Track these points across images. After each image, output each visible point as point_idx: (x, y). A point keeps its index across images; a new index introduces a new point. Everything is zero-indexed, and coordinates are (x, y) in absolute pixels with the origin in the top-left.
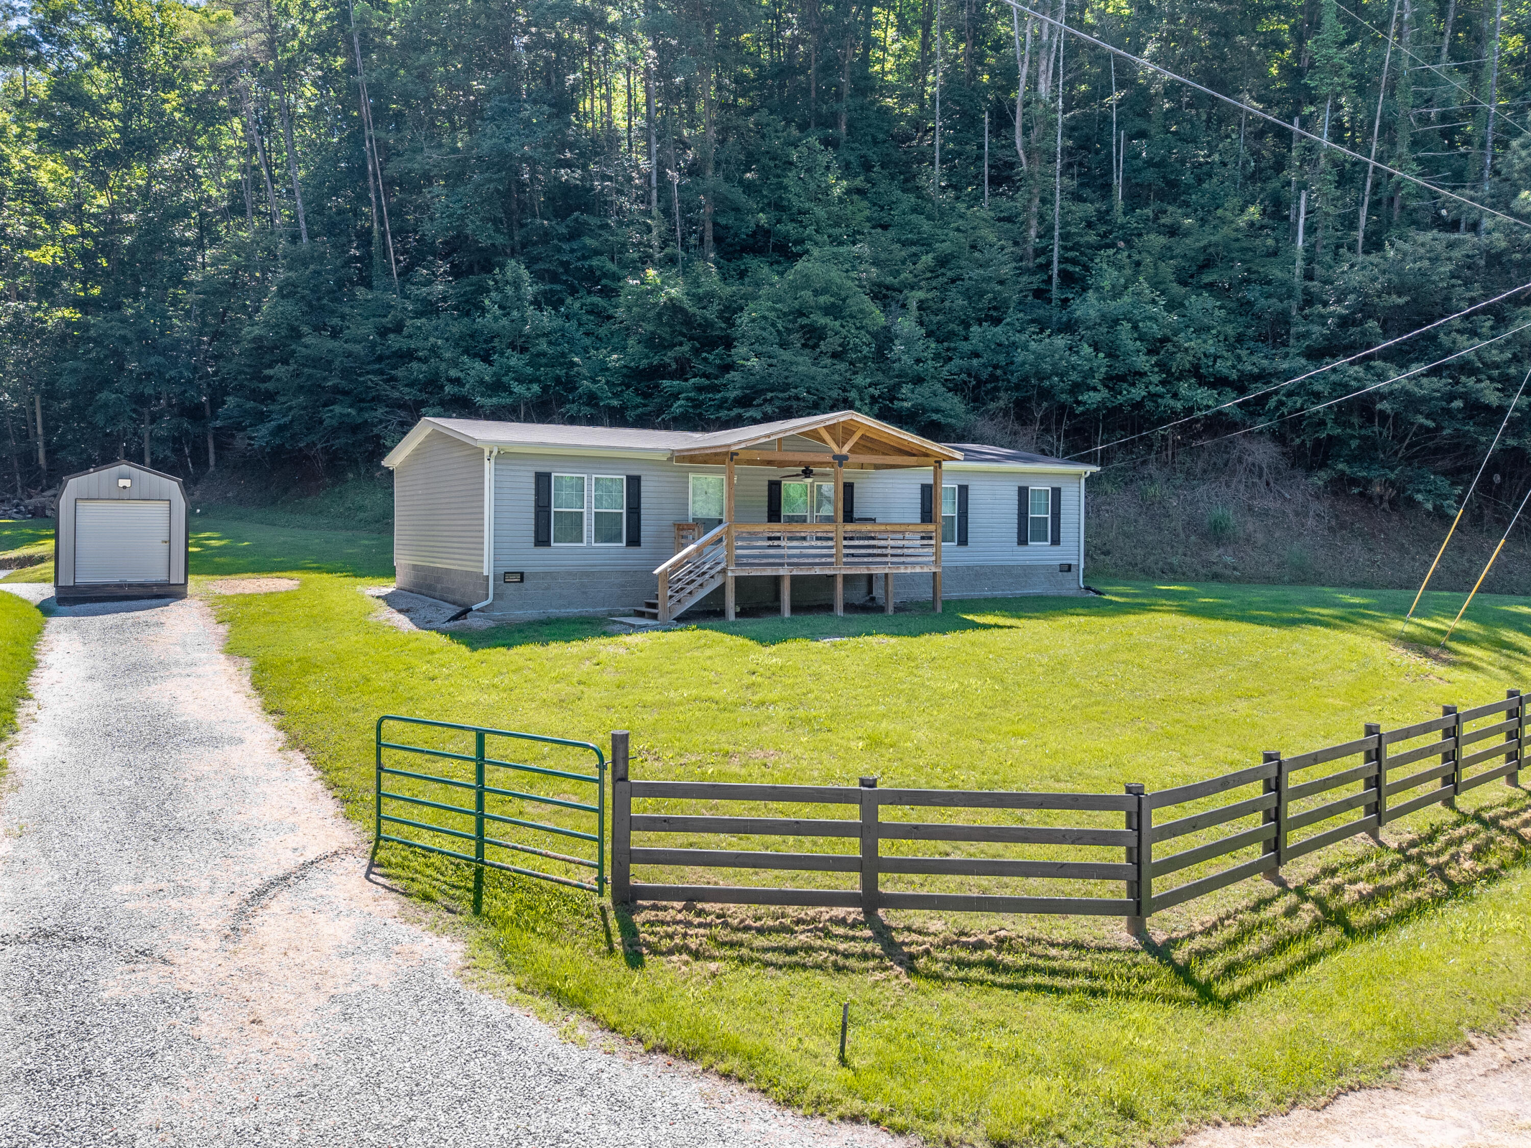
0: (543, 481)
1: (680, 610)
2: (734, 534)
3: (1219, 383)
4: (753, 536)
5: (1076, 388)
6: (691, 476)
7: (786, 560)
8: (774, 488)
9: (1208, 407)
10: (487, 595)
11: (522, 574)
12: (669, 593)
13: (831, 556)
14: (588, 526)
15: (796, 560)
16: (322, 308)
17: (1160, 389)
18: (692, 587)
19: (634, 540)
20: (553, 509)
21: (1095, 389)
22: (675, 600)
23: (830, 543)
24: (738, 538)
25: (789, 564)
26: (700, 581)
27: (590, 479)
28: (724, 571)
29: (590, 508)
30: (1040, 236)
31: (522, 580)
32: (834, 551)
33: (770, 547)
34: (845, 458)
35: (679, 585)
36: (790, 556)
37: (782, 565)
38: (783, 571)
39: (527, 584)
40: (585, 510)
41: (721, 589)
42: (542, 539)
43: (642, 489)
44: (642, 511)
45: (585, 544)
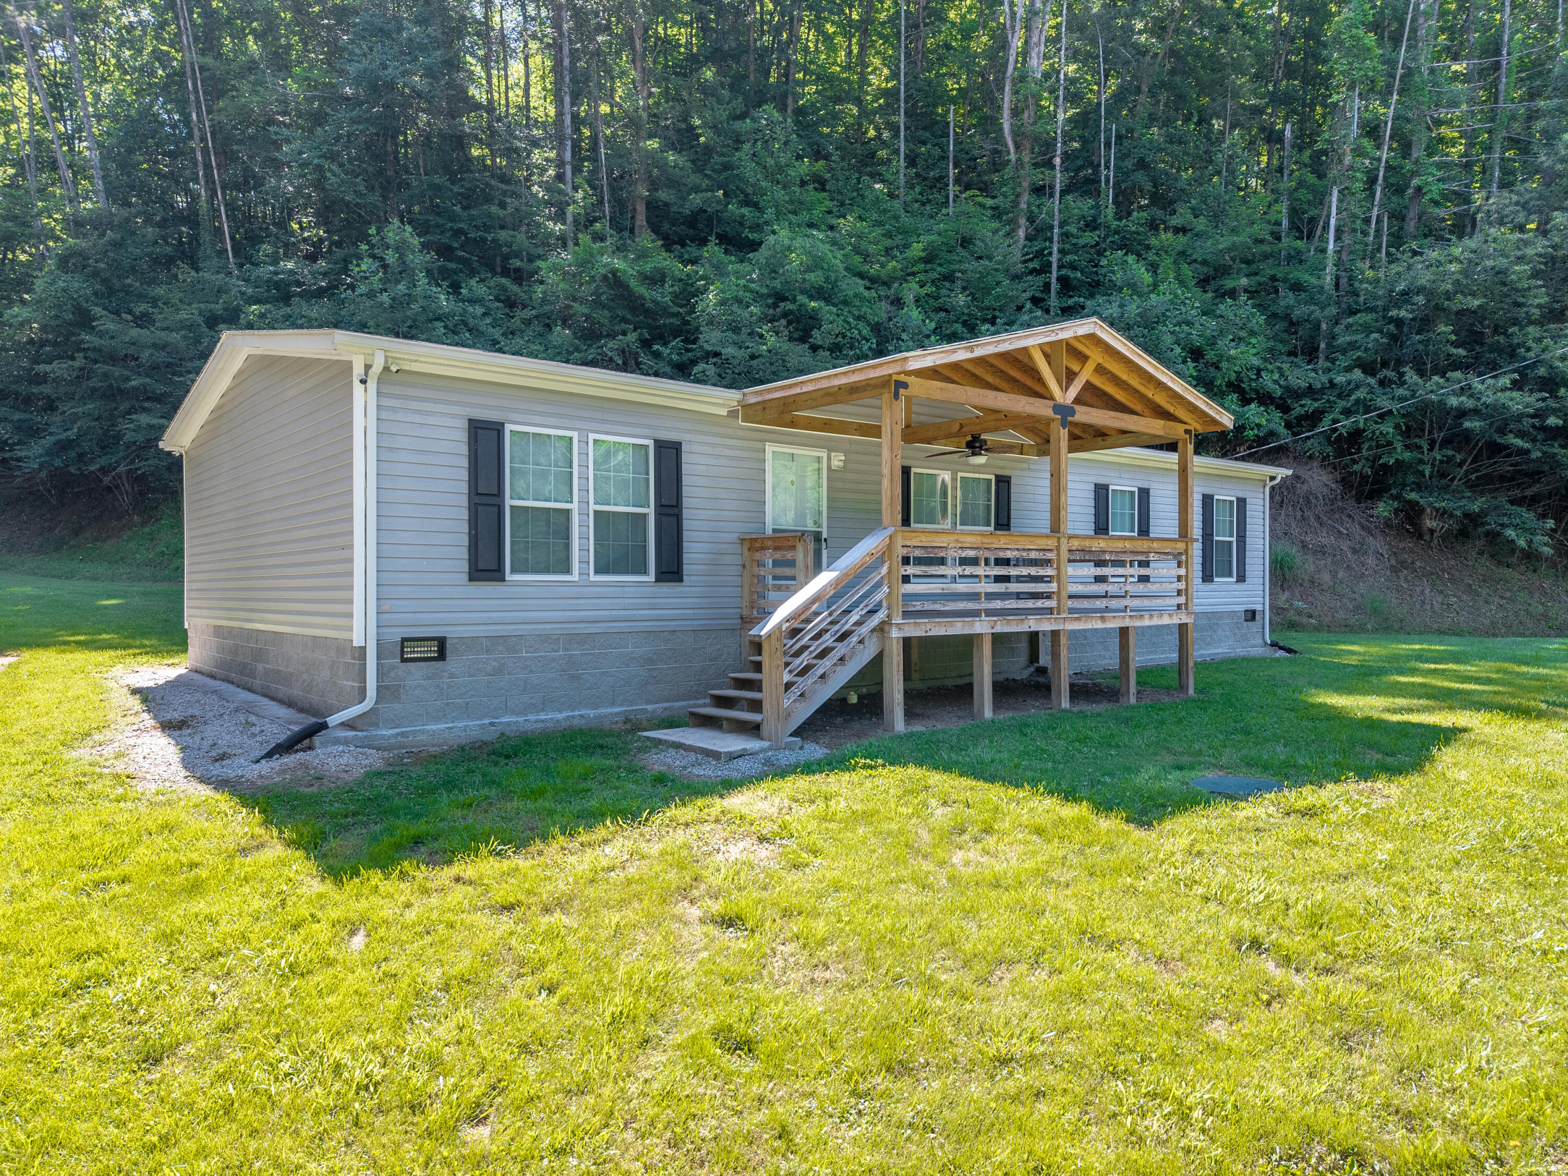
0: (485, 440)
1: (805, 711)
2: (900, 552)
3: (1265, 399)
6: (770, 448)
7: (980, 605)
10: (363, 692)
11: (442, 643)
12: (786, 678)
13: (1048, 595)
14: (582, 540)
15: (999, 605)
16: (126, 289)
18: (824, 664)
19: (671, 570)
20: (509, 502)
23: (1048, 571)
24: (908, 559)
25: (990, 613)
26: (816, 647)
27: (583, 441)
28: (881, 629)
31: (442, 655)
32: (1054, 586)
34: (1070, 410)
35: (804, 659)
37: (975, 614)
38: (981, 627)
39: (453, 663)
40: (574, 506)
42: (485, 566)
43: (685, 468)
44: (686, 513)
45: (575, 577)
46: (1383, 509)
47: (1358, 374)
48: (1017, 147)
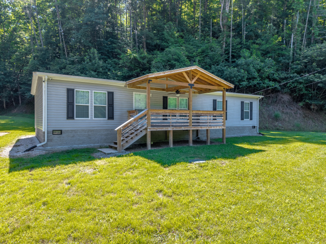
0: (70, 93)
1: (127, 145)
2: (150, 114)
3: (275, 80)
4: (158, 114)
5: (240, 81)
6: (134, 93)
7: (171, 124)
8: (165, 99)
9: (272, 86)
10: (44, 140)
11: (61, 131)
12: (122, 139)
13: (187, 123)
14: (91, 112)
15: (175, 124)
16: (46, 63)
17: (260, 82)
18: (132, 136)
19: (111, 117)
20: (75, 104)
21: (244, 81)
22: (124, 142)
23: (188, 118)
24: (152, 115)
25: (172, 126)
26: (136, 133)
27: (91, 92)
28: (146, 129)
29: (91, 104)
30: (226, 47)
31: (61, 134)
32: (189, 121)
33: (164, 119)
34: (193, 85)
35: (127, 135)
36: (173, 123)
37: (169, 126)
38: (170, 129)
39: (63, 135)
40: (89, 105)
41: (145, 136)
42: (70, 116)
43: (114, 97)
44: (114, 106)
45: (90, 118)
46: (301, 104)
47: (295, 74)
48: (223, 27)
